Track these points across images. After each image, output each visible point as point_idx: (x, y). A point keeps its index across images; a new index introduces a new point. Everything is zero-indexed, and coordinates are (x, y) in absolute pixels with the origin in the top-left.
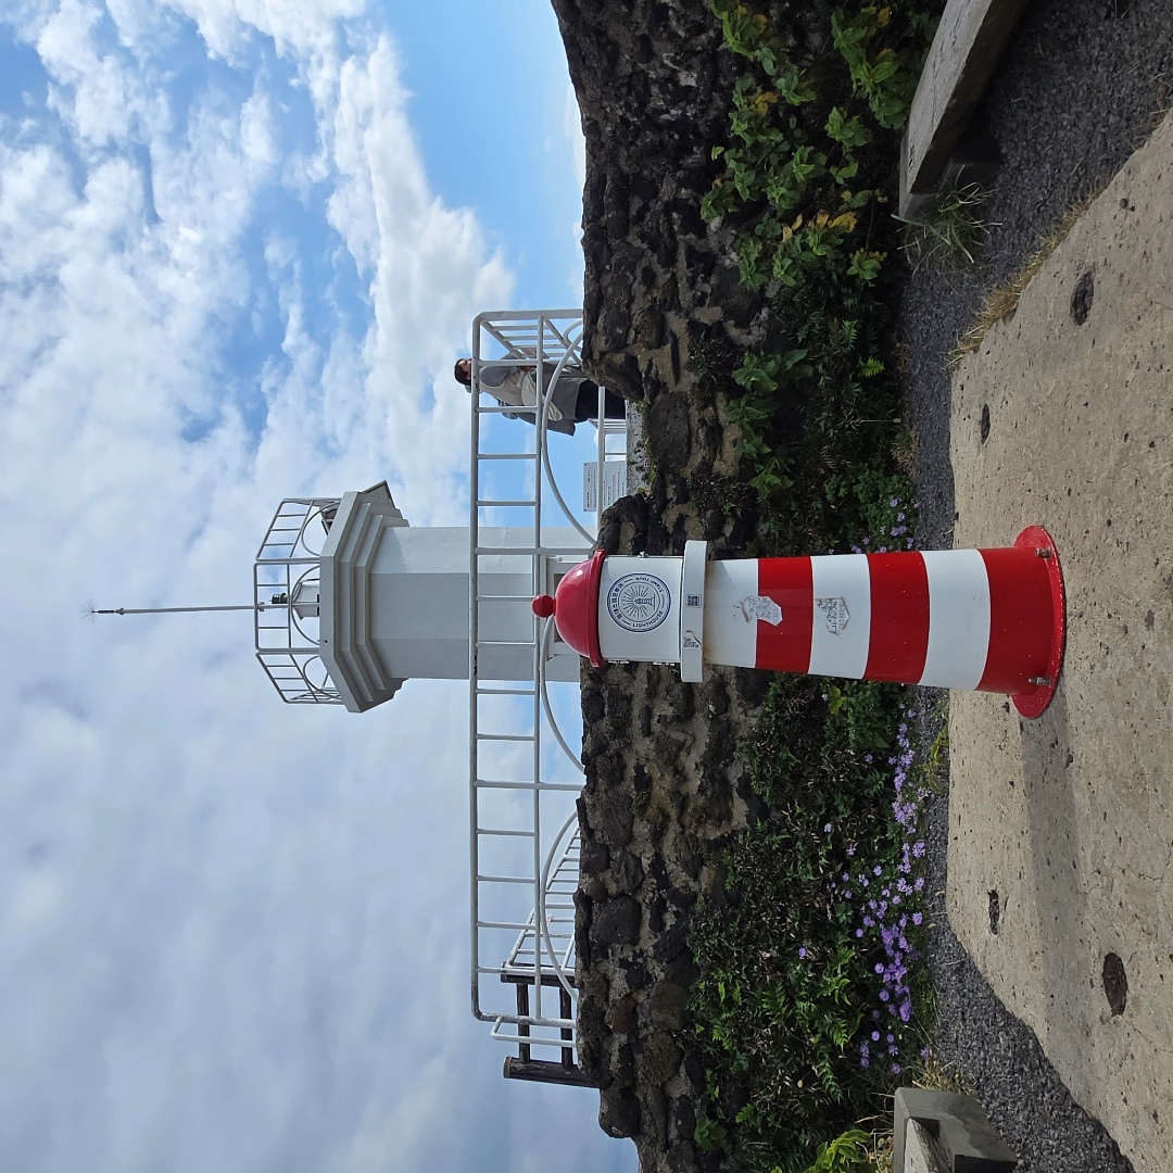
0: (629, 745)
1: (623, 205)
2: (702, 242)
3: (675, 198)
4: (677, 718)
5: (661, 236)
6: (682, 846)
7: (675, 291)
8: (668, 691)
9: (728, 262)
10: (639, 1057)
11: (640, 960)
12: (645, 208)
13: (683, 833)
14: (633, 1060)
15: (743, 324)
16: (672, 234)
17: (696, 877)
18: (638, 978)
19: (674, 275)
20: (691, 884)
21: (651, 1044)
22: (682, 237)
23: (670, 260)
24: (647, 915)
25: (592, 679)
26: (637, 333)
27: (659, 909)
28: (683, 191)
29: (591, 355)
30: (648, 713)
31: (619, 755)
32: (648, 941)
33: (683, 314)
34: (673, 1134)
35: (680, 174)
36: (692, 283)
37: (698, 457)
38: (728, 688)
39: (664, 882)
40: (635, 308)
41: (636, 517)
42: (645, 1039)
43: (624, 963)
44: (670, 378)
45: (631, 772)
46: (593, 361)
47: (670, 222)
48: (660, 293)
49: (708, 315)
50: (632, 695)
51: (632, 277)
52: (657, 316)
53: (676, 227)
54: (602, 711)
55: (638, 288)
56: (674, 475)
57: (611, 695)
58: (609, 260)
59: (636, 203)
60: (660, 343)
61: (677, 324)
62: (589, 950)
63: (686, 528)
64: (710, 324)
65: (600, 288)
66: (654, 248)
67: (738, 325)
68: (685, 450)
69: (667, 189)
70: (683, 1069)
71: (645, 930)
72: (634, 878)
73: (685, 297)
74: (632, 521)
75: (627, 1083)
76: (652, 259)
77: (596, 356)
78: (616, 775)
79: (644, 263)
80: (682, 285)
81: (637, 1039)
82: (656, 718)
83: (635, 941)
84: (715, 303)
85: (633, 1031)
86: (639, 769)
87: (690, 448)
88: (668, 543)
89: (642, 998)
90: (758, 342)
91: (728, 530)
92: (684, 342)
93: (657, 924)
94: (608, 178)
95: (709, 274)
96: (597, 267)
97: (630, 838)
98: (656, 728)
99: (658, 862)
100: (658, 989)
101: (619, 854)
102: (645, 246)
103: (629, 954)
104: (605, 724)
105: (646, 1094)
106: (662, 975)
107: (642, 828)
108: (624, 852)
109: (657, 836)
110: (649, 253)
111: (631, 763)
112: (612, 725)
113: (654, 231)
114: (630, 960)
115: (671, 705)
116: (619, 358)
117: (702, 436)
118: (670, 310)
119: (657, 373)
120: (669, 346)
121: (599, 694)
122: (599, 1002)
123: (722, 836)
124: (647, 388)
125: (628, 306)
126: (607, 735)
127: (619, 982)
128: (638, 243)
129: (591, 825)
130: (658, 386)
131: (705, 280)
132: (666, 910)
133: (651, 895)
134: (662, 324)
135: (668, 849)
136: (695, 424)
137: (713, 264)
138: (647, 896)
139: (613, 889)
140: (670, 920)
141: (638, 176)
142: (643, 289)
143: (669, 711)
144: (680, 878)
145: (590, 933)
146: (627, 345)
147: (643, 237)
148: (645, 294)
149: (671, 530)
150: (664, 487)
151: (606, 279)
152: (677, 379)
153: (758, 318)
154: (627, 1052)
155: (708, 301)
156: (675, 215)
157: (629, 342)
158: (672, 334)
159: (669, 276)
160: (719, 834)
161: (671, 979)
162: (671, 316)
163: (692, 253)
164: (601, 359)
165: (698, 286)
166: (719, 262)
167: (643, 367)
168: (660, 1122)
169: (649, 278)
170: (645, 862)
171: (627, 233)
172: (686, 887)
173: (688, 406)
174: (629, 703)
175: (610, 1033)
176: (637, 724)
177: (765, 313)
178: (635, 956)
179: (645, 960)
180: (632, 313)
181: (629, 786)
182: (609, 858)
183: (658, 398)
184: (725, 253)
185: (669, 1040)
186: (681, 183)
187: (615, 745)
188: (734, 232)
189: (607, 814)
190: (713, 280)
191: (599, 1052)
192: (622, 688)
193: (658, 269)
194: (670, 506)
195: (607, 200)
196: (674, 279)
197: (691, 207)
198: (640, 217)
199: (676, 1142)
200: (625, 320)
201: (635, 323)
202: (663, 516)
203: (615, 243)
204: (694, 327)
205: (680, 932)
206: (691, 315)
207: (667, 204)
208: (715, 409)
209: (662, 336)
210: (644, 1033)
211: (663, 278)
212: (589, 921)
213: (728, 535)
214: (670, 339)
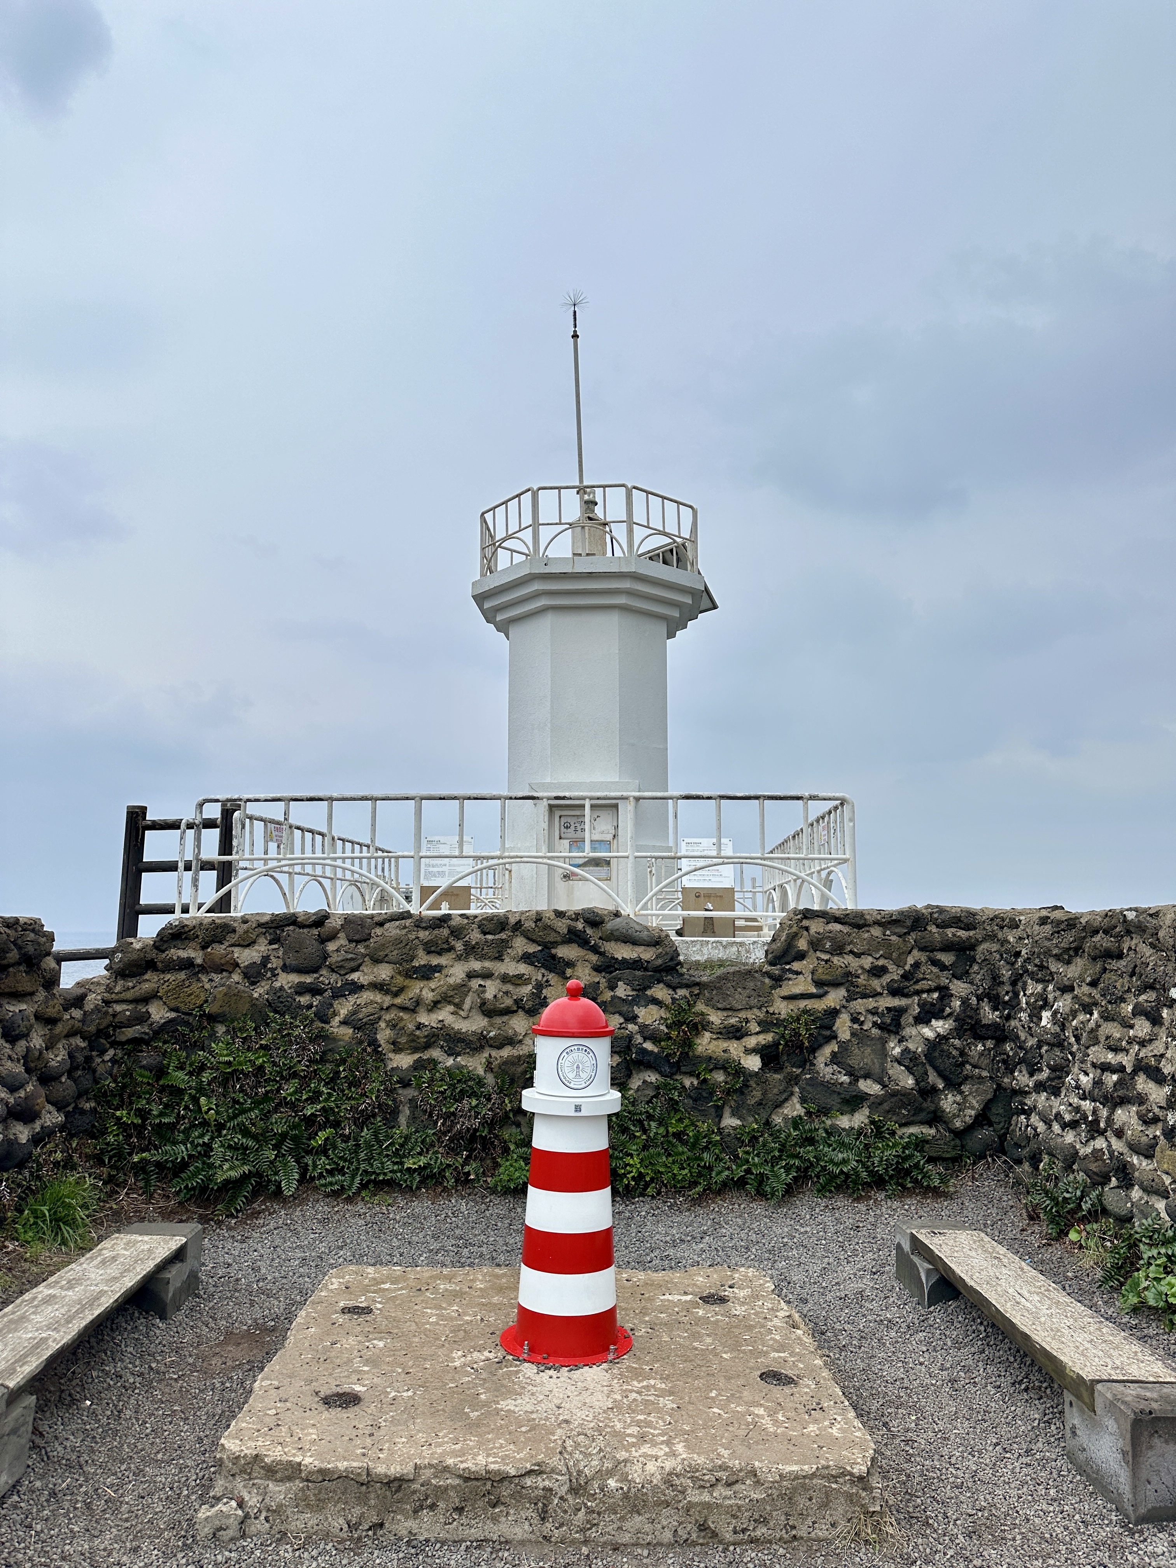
0: (459, 958)
1: (947, 947)
2: (911, 1020)
3: (952, 995)
4: (483, 1004)
5: (917, 981)
6: (370, 1009)
7: (865, 996)
8: (506, 993)
9: (892, 1045)
10: (182, 975)
11: (269, 974)
12: (943, 967)
13: (382, 1009)
14: (181, 969)
15: (835, 1059)
16: (918, 993)
17: (344, 1023)
18: (254, 974)
19: (881, 994)
20: (337, 1019)
21: (195, 986)
22: (916, 1001)
23: (895, 992)
24: (308, 979)
25: (516, 923)
26: (827, 961)
27: (314, 990)
28: (958, 1003)
29: (805, 917)
30: (487, 975)
31: (451, 949)
32: (287, 980)
33: (844, 1002)
34: (118, 1008)
35: (974, 1000)
36: (873, 1012)
37: (715, 1018)
38: (510, 1048)
39: (338, 994)
40: (849, 959)
41: (660, 961)
42: (199, 980)
43: (266, 959)
44: (785, 991)
45: (435, 961)
46: (801, 920)
47: (929, 991)
48: (864, 982)
49: (843, 1027)
50: (502, 960)
51: (878, 956)
52: (846, 979)
53: (925, 996)
54: (489, 933)
55: (867, 962)
56: (698, 994)
57: (503, 941)
58: (895, 934)
59: (947, 958)
60: (818, 983)
61: (834, 998)
62: (276, 928)
63: (651, 1006)
64: (834, 1028)
65: (869, 925)
66: (905, 977)
67: (834, 1054)
68: (720, 1006)
69: (959, 988)
70: (173, 1015)
71: (295, 978)
72: (341, 967)
73: (860, 1005)
74: (657, 957)
75: (160, 965)
76: (894, 974)
77: (805, 923)
78: (432, 948)
79: (891, 967)
80: (871, 1003)
81: (198, 972)
82: (482, 983)
83: (285, 968)
84: (853, 1034)
85: (203, 969)
86: (439, 968)
87: (725, 1009)
88: (638, 990)
89: (236, 977)
90: (818, 1073)
91: (649, 1046)
92: (820, 1005)
93: (302, 989)
94: (972, 933)
95: (880, 1027)
96: (889, 923)
97: (377, 961)
98: (475, 983)
99: (356, 988)
100: (244, 992)
101: (363, 951)
102: (907, 967)
103: (274, 963)
104: (475, 936)
105: (150, 982)
106: (256, 995)
107: (384, 972)
108: (365, 956)
109: (378, 987)
110: (901, 972)
111: (442, 960)
112: (477, 943)
113: (921, 976)
114: (269, 966)
115: (495, 996)
116: (802, 944)
117: (733, 1021)
118: (848, 991)
119: (789, 979)
120: (814, 991)
121: (503, 929)
122: (232, 938)
123: (380, 1046)
124: (776, 970)
125: (851, 952)
126: (467, 938)
127: (247, 956)
128: (910, 960)
129: (387, 925)
130: (778, 981)
131: (875, 1024)
132: (313, 996)
133: (327, 982)
134: (836, 985)
135: (367, 996)
136: (743, 1015)
137: (890, 1032)
138: (326, 977)
139: (331, 947)
140: (304, 1000)
141: (973, 960)
142: (867, 966)
143: (489, 995)
144: (344, 1008)
145: (291, 928)
146: (815, 951)
147: (917, 965)
148: (862, 968)
149: (649, 992)
150: (687, 986)
151: (876, 932)
152: (784, 998)
153: (840, 1072)
154: (188, 965)
155: (856, 1026)
156: (936, 995)
157: (819, 954)
158: (826, 993)
159: (879, 990)
160: (382, 1042)
161: (253, 1002)
162: (842, 992)
163: (899, 1012)
164: (802, 927)
165: (870, 1017)
166: (893, 1037)
167: (796, 966)
168: (129, 995)
169: (877, 972)
170: (355, 976)
171: (922, 949)
172: (335, 1014)
173: (760, 1008)
174: (496, 958)
175: (204, 948)
176: (476, 965)
177: (845, 1079)
178: (273, 970)
179: (268, 979)
180: (845, 956)
181: (422, 959)
182: (358, 942)
183: (767, 980)
184: (900, 1041)
185: (199, 1002)
186: (965, 1002)
187: (459, 946)
188: (920, 1050)
189: (398, 941)
190: (875, 1031)
191: (186, 938)
192: (509, 951)
193: (886, 979)
194: (671, 992)
195: (950, 932)
196: (876, 995)
197: (943, 1011)
198: (935, 963)
199: (110, 1010)
200: (839, 949)
201: (835, 960)
202: (661, 985)
203: (911, 938)
204: (833, 1013)
205: (295, 1010)
206: (843, 1010)
207: (947, 988)
208: (757, 1033)
209: (823, 985)
210: (204, 978)
211: (877, 984)
212: (302, 926)
213: (645, 1045)
214: (821, 991)
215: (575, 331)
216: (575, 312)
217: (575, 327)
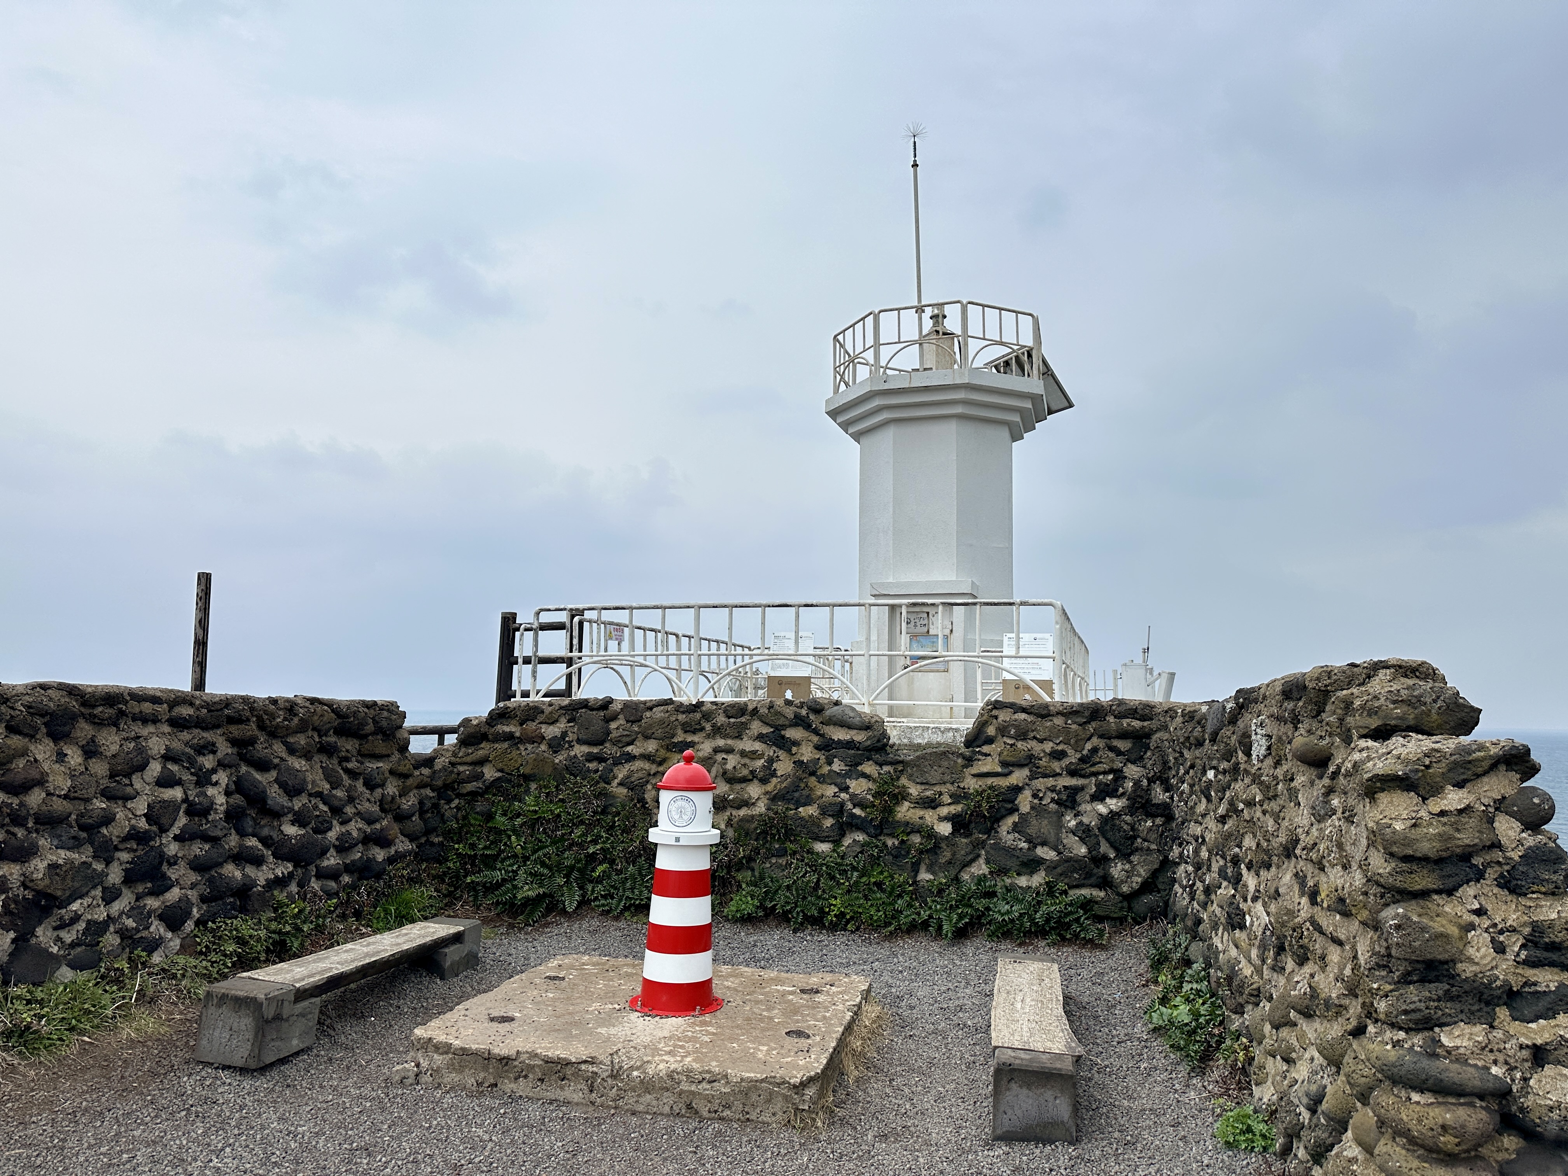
0: (708, 736)
1: (1123, 735)
2: (1088, 798)
3: (1126, 777)
4: (725, 773)
5: (1094, 765)
6: (640, 775)
7: (1045, 776)
8: (744, 765)
9: (1068, 818)
10: (506, 745)
11: (567, 746)
12: (1119, 753)
13: (650, 775)
14: (505, 740)
15: (1016, 828)
16: (1096, 774)
17: (621, 784)
18: (557, 744)
19: (1061, 775)
20: (616, 781)
21: (515, 753)
22: (1093, 781)
23: (1073, 773)
24: (595, 750)
25: (753, 710)
26: (1012, 745)
27: (600, 759)
28: (1131, 784)
29: (995, 708)
30: (729, 751)
31: (702, 729)
32: (580, 750)
33: (1027, 780)
34: (461, 768)
35: (1145, 782)
36: (1053, 789)
37: (914, 791)
38: (746, 808)
39: (617, 762)
40: (1034, 743)
41: (869, 742)
42: (518, 749)
43: (564, 734)
44: (974, 770)
45: (690, 738)
46: (991, 710)
47: (1105, 773)
48: (1045, 764)
49: (1025, 801)
50: (742, 739)
51: (1058, 742)
52: (1029, 761)
53: (1101, 777)
54: (732, 717)
55: (1048, 746)
56: (902, 771)
57: (742, 723)
58: (1075, 723)
59: (1123, 745)
60: (1004, 764)
61: (1018, 776)
62: (573, 710)
63: (861, 779)
64: (1016, 802)
65: (1053, 715)
66: (1082, 760)
67: (1015, 825)
68: (918, 780)
69: (1133, 771)
70: (499, 774)
71: (585, 749)
72: (619, 741)
73: (1040, 784)
74: (867, 740)
75: (490, 736)
76: (1073, 757)
77: (995, 712)
78: (689, 728)
79: (1070, 751)
80: (1051, 782)
81: (518, 743)
82: (725, 757)
83: (580, 741)
84: (1032, 808)
85: (521, 740)
86: (692, 745)
87: (922, 784)
88: (851, 766)
89: (543, 747)
90: (1001, 839)
91: (857, 811)
92: (1004, 782)
93: (590, 758)
94: (1146, 724)
95: (1058, 802)
96: (1070, 713)
97: (647, 737)
98: (719, 757)
99: (631, 758)
100: (548, 758)
101: (636, 729)
102: (1085, 752)
103: (571, 737)
104: (721, 719)
105: (484, 749)
106: (557, 761)
107: (651, 746)
108: (637, 733)
109: (647, 757)
110: (1078, 756)
111: (696, 738)
112: (722, 725)
113: (1098, 760)
114: (567, 739)
115: (734, 767)
116: (991, 731)
117: (928, 793)
118: (1031, 771)
119: (979, 760)
120: (1000, 770)
121: (743, 715)
122: (541, 718)
123: (647, 803)
124: (967, 752)
125: (1035, 738)
126: (714, 721)
127: (551, 731)
128: (1089, 746)
129: (655, 709)
130: (969, 761)
131: (1053, 800)
132: (600, 763)
133: (609, 752)
134: (1021, 766)
135: (638, 764)
136: (937, 788)
137: (1066, 807)
138: (609, 749)
139: (613, 725)
140: (592, 766)
141: (1148, 748)
142: (1048, 751)
143: (729, 766)
144: (621, 773)
145: (583, 710)
146: (1003, 736)
147: (1095, 750)
148: (1044, 751)
149: (859, 768)
150: (891, 763)
151: (1059, 721)
152: (974, 776)
153: (1020, 840)
154: (510, 737)
155: (1036, 801)
156: (1111, 777)
157: (1005, 739)
158: (1011, 773)
159: (1058, 770)
160: (649, 800)
161: (555, 767)
162: (1026, 772)
163: (1074, 791)
164: (991, 716)
165: (1049, 794)
166: (1069, 811)
167: (986, 749)
168: (469, 759)
169: (1058, 755)
170: (629, 749)
171: (1101, 736)
172: (615, 777)
173: (952, 783)
174: (737, 737)
175: (521, 724)
176: (721, 742)
177: (1024, 845)
178: (569, 742)
179: (567, 749)
180: (1029, 741)
181: (680, 737)
182: (633, 722)
183: (960, 761)
184: (1075, 815)
185: (517, 765)
186: (1137, 783)
187: (708, 727)
188: (1093, 823)
189: (662, 722)
190: (1053, 806)
191: (509, 717)
192: (747, 731)
193: (1065, 762)
194: (878, 768)
195: (1125, 722)
196: (1056, 775)
197: (1117, 790)
198: (1111, 749)
199: (455, 770)
200: (1022, 735)
201: (1020, 744)
202: (871, 762)
203: (1091, 728)
204: (1017, 790)
205: (585, 774)
206: (1027, 787)
207: (1120, 771)
208: (949, 804)
209: (1008, 766)
210: (522, 748)
211: (1056, 766)
212: (592, 709)
213: (854, 811)
214: (1006, 771)
215: (915, 161)
216: (915, 143)
217: (915, 156)
